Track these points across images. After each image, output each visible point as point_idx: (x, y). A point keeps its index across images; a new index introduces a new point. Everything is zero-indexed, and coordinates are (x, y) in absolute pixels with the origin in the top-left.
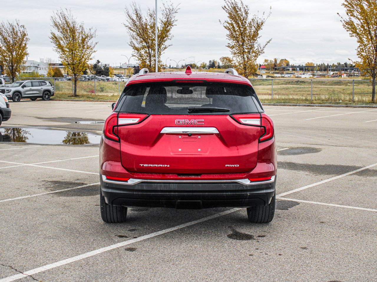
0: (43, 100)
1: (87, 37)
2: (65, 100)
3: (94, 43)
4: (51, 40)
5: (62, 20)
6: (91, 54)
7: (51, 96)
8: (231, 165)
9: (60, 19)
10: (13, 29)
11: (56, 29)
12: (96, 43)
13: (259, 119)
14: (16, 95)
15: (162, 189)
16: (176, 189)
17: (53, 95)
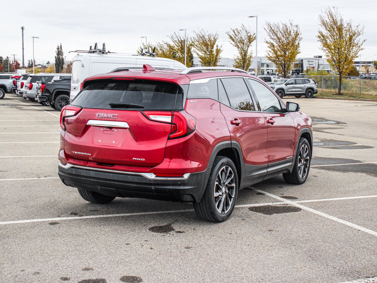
0: (306, 97)
1: (354, 35)
2: (326, 98)
3: (361, 41)
4: (318, 39)
5: (330, 18)
6: (358, 52)
7: (314, 94)
8: (137, 159)
9: (329, 18)
10: (287, 30)
11: (324, 28)
12: (364, 41)
13: (171, 117)
14: (279, 92)
15: (84, 175)
16: (94, 176)
17: (316, 93)
